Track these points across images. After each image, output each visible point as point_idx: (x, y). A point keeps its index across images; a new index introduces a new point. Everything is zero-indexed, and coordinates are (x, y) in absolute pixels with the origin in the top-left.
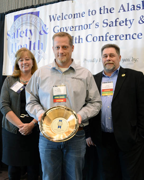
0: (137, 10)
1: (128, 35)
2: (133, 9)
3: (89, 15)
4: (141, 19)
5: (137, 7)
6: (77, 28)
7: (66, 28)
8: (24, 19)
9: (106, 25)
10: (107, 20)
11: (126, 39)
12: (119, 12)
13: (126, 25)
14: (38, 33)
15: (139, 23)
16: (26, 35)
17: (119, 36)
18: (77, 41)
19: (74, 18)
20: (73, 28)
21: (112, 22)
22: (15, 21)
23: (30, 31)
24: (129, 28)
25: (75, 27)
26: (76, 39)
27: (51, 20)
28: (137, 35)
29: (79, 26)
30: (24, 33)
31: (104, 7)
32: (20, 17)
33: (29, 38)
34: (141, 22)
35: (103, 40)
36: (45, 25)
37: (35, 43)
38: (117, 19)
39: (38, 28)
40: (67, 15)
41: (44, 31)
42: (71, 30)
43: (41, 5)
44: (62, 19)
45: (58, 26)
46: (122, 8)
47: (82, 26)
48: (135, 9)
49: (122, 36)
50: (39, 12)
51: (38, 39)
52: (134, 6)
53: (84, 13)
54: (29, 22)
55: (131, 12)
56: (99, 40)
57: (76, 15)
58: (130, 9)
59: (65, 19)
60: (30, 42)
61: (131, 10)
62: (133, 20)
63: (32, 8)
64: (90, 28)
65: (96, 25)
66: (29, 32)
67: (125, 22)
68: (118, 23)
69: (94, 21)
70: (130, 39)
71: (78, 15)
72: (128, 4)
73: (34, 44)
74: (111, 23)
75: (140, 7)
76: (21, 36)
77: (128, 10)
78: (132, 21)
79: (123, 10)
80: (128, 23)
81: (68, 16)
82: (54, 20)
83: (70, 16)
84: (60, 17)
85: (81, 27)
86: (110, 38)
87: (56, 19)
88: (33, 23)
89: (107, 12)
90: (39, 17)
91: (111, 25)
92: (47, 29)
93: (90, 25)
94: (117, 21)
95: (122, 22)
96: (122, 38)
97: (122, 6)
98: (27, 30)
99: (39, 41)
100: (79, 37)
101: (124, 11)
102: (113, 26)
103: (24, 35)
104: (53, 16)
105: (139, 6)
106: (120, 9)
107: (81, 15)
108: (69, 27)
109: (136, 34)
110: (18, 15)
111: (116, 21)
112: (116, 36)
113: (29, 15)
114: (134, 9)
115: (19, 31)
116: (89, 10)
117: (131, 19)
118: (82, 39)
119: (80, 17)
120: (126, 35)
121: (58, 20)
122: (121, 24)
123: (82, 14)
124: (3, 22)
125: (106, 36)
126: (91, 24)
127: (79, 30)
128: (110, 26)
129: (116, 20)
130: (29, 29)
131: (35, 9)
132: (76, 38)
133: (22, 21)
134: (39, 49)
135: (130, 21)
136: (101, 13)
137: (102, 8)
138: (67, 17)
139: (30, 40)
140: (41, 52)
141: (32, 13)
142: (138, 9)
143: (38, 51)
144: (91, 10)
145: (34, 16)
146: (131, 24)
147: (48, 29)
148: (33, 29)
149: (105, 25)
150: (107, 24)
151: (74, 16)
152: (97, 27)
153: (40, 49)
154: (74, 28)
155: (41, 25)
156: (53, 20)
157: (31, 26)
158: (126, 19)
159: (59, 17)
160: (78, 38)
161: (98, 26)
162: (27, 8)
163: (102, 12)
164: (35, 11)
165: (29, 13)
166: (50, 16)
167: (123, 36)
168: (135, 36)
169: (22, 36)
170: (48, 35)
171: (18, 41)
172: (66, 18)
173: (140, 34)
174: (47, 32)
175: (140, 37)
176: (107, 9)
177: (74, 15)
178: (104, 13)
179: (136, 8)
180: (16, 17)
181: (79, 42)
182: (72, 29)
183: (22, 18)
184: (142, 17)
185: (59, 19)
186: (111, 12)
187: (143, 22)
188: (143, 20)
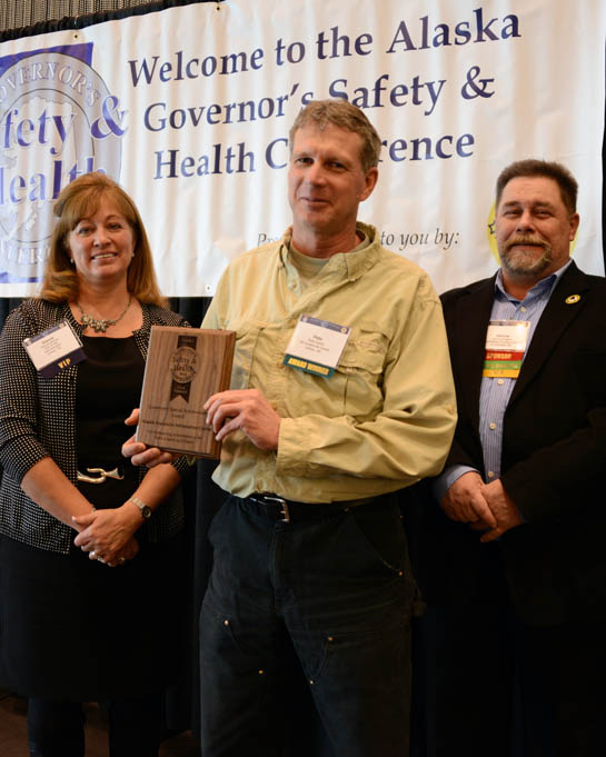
0: (457, 43)
1: (424, 140)
2: (440, 39)
3: (279, 63)
4: (470, 80)
5: (458, 32)
6: (235, 113)
7: (192, 111)
8: (35, 73)
10: (345, 81)
11: (415, 157)
12: (391, 51)
13: (416, 102)
14: (87, 132)
15: (466, 96)
16: (42, 140)
17: (389, 145)
18: (235, 163)
19: (224, 72)
20: (219, 110)
21: (364, 91)
23: (58, 121)
24: (427, 114)
25: (228, 108)
26: (229, 157)
27: (135, 81)
28: (455, 141)
29: (242, 106)
30: (32, 128)
31: (335, 30)
32: (20, 64)
33: (53, 151)
34: (470, 91)
36: (115, 100)
37: (75, 168)
38: (383, 81)
39: (88, 110)
40: (196, 61)
41: (111, 124)
42: (210, 122)
43: (98, 18)
44: (179, 77)
45: (164, 105)
46: (401, 37)
47: (251, 104)
48: (451, 40)
49: (399, 145)
50: (90, 45)
51: (85, 156)
52: (445, 28)
53: (261, 55)
54: (51, 84)
55: (435, 54)
57: (230, 62)
58: (430, 42)
59: (191, 76)
60: (58, 165)
61: (436, 44)
62: (442, 82)
63: (65, 28)
64: (280, 114)
65: (304, 101)
66: (51, 126)
67: (411, 91)
68: (385, 97)
69: (295, 87)
70: (428, 155)
71: (239, 59)
72: (425, 20)
73: (73, 173)
74: (360, 94)
75: (467, 35)
76: (22, 143)
77: (425, 46)
78: (436, 87)
79: (404, 45)
80: (424, 93)
81: (201, 63)
82: (149, 79)
83: (209, 64)
84: (170, 68)
85: (247, 109)
87: (156, 77)
88: (67, 90)
89: (347, 53)
90: (90, 66)
91: (360, 102)
92: (123, 113)
93: (281, 101)
94: (382, 86)
95: (399, 91)
96: (398, 154)
97: (403, 27)
98: (43, 118)
99: (91, 162)
100: (242, 146)
101: (410, 47)
102: (365, 105)
103: (33, 137)
104: (145, 65)
105: (463, 28)
106: (395, 42)
107: (249, 61)
108: (203, 109)
109: (450, 138)
110: (10, 57)
111: (378, 88)
113: (53, 57)
114: (446, 42)
115: (16, 121)
116: (279, 42)
117: (435, 78)
118: (250, 154)
119: (244, 69)
120: (416, 143)
121: (163, 79)
122: (399, 99)
123: (253, 59)
126: (286, 98)
127: (242, 119)
129: (378, 83)
130: (51, 114)
131: (74, 32)
132: (229, 151)
133: (25, 82)
135: (430, 85)
136: (321, 56)
137: (329, 36)
138: (196, 69)
139: (57, 159)
141: (64, 50)
142: (462, 39)
144: (286, 43)
145: (71, 61)
146: (434, 99)
147: (126, 117)
148: (67, 112)
151: (224, 65)
154: (224, 111)
155: (97, 98)
156: (142, 79)
157: (60, 102)
158: (416, 80)
159: (166, 68)
160: (236, 151)
162: (44, 28)
163: (328, 49)
164: (74, 42)
165: (52, 50)
166: (133, 64)
167: (404, 146)
168: (447, 148)
169: (26, 142)
170: (125, 139)
171: (10, 161)
172: (193, 73)
173: (466, 140)
174: (122, 128)
175: (465, 149)
176: (346, 40)
177: (225, 59)
178: (335, 55)
179: (452, 36)
181: (241, 169)
182: (213, 118)
183: (26, 70)
184: (474, 72)
185: (166, 75)
186: (360, 52)
187: (481, 93)
188: (480, 86)
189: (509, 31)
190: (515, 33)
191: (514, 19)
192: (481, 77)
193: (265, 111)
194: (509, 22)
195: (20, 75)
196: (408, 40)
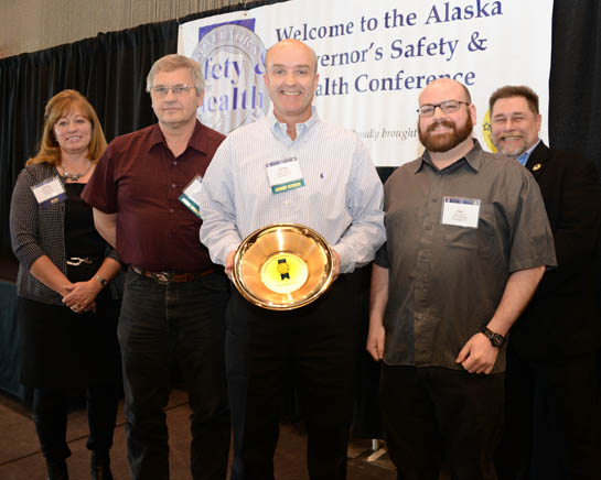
0: (465, 18)
2: (456, 16)
3: (363, 30)
4: (473, 40)
5: (466, 12)
6: (337, 59)
8: (222, 36)
9: (398, 52)
10: (401, 41)
12: (427, 23)
13: (442, 53)
14: (252, 71)
15: (470, 49)
16: (226, 75)
17: (426, 78)
18: (337, 89)
19: (331, 35)
20: (328, 58)
21: (412, 46)
22: (200, 39)
23: (235, 64)
24: (448, 60)
25: (333, 57)
26: (334, 85)
28: (464, 76)
29: (341, 55)
30: (220, 68)
31: (395, 11)
33: (232, 82)
34: (473, 47)
35: (391, 88)
37: (245, 92)
38: (423, 40)
40: (315, 29)
42: (323, 65)
43: (257, 5)
44: (305, 39)
46: (433, 15)
47: (347, 54)
48: (462, 16)
49: (431, 78)
50: (254, 20)
51: (252, 85)
52: (459, 9)
53: (352, 25)
54: (231, 42)
55: (453, 24)
56: (384, 88)
57: (334, 29)
58: (450, 18)
59: (312, 38)
60: (236, 90)
61: (453, 19)
62: (457, 41)
63: (239, 10)
64: (363, 60)
65: (377, 53)
66: (231, 67)
67: (439, 47)
68: (424, 50)
69: (372, 45)
71: (340, 28)
72: (447, 5)
73: (244, 95)
74: (409, 48)
75: (471, 13)
76: (214, 77)
77: (447, 20)
78: (453, 44)
79: (435, 19)
80: (446, 48)
83: (322, 30)
84: (300, 33)
85: (344, 57)
86: (406, 83)
88: (241, 46)
89: (401, 24)
90: (253, 32)
91: (409, 53)
93: (363, 52)
94: (422, 44)
95: (432, 46)
97: (434, 9)
98: (227, 63)
99: (254, 88)
100: (341, 79)
101: (438, 20)
102: (412, 55)
103: (221, 74)
104: (285, 31)
105: (469, 9)
106: (429, 18)
107: (346, 29)
109: (461, 74)
110: (207, 27)
111: (420, 45)
112: (419, 79)
113: (232, 27)
114: (459, 18)
115: (211, 64)
116: (363, 18)
117: (453, 39)
118: (346, 84)
119: (342, 34)
122: (432, 51)
123: (348, 28)
124: (173, 41)
125: (398, 79)
126: (367, 51)
127: (341, 63)
128: (406, 56)
129: (420, 42)
130: (231, 61)
131: (245, 12)
132: (334, 82)
133: (217, 41)
134: (253, 107)
135: (450, 43)
136: (387, 26)
137: (391, 14)
138: (315, 34)
139: (235, 87)
140: (258, 113)
141: (238, 23)
142: (469, 16)
143: (253, 110)
144: (367, 20)
145: (243, 29)
146: (452, 51)
148: (240, 59)
149: (396, 53)
150: (400, 50)
151: (332, 31)
152: (378, 57)
153: (257, 107)
154: (331, 58)
157: (236, 53)
158: (442, 40)
159: (297, 33)
160: (338, 82)
161: (381, 54)
162: (228, 9)
163: (391, 22)
164: (244, 18)
165: (232, 23)
166: (278, 31)
168: (460, 79)
169: (217, 76)
172: (313, 36)
173: (470, 76)
175: (470, 81)
177: (331, 28)
178: (395, 26)
179: (463, 14)
180: (203, 31)
181: (341, 93)
182: (325, 62)
183: (216, 34)
184: (475, 35)
186: (409, 23)
187: (479, 48)
188: (479, 43)
189: (496, 10)
190: (499, 12)
191: (499, 3)
192: (479, 38)
193: (355, 59)
194: (496, 5)
195: (214, 37)
196: (437, 16)
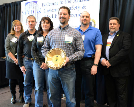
0: (82, 1)
3: (60, 4)
6: (55, 10)
7: (49, 10)
11: (77, 16)
14: (37, 13)
18: (55, 17)
19: (54, 5)
20: (53, 10)
21: (70, 7)
22: (26, 5)
23: (33, 11)
24: (78, 11)
27: (43, 6)
30: (30, 12)
32: (28, 4)
34: (83, 8)
36: (40, 8)
39: (37, 10)
40: (50, 3)
41: (40, 11)
44: (48, 6)
45: (46, 9)
47: (57, 9)
50: (37, 1)
53: (58, 3)
54: (32, 6)
55: (79, 3)
57: (54, 4)
58: (78, 1)
67: (76, 8)
68: (73, 8)
71: (55, 3)
76: (29, 14)
78: (79, 7)
79: (75, 2)
80: (78, 8)
82: (44, 6)
83: (52, 4)
84: (47, 4)
87: (45, 5)
88: (34, 7)
89: (68, 3)
90: (37, 4)
95: (75, 8)
96: (74, 16)
100: (56, 15)
101: (76, 2)
108: (51, 10)
111: (72, 7)
112: (72, 15)
113: (33, 3)
114: (80, 1)
115: (28, 11)
119: (56, 5)
120: (77, 14)
132: (54, 15)
136: (65, 3)
137: (66, 0)
138: (50, 5)
144: (61, 2)
145: (35, 3)
147: (42, 10)
155: (38, 8)
157: (33, 9)
158: (77, 6)
164: (35, 1)
166: (42, 4)
167: (75, 15)
177: (54, 3)
180: (26, 3)
183: (29, 4)
184: (84, 5)
186: (70, 2)
187: (84, 8)
188: (84, 7)
196: (76, 1)
